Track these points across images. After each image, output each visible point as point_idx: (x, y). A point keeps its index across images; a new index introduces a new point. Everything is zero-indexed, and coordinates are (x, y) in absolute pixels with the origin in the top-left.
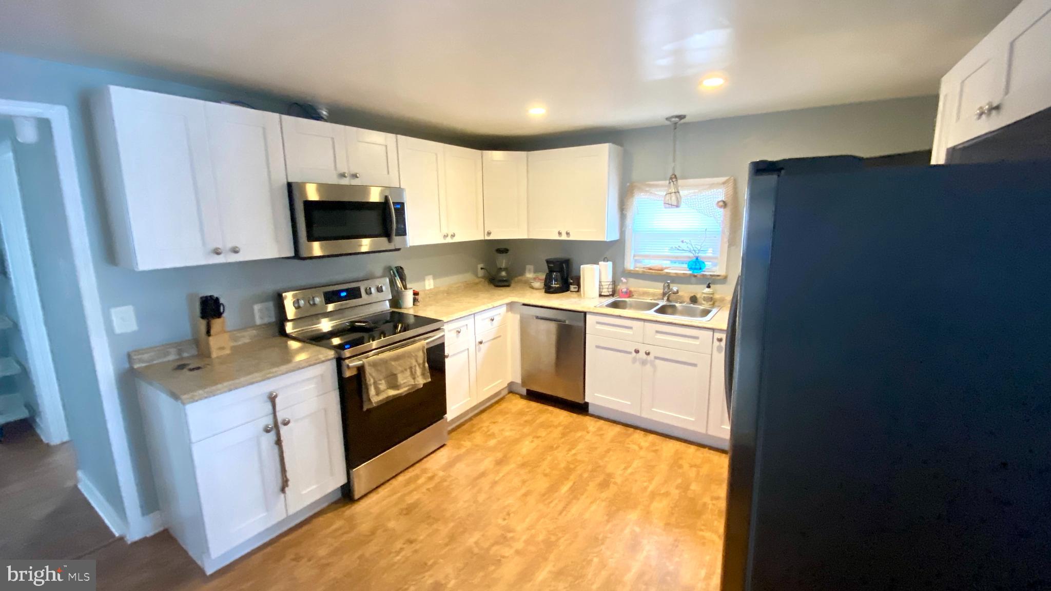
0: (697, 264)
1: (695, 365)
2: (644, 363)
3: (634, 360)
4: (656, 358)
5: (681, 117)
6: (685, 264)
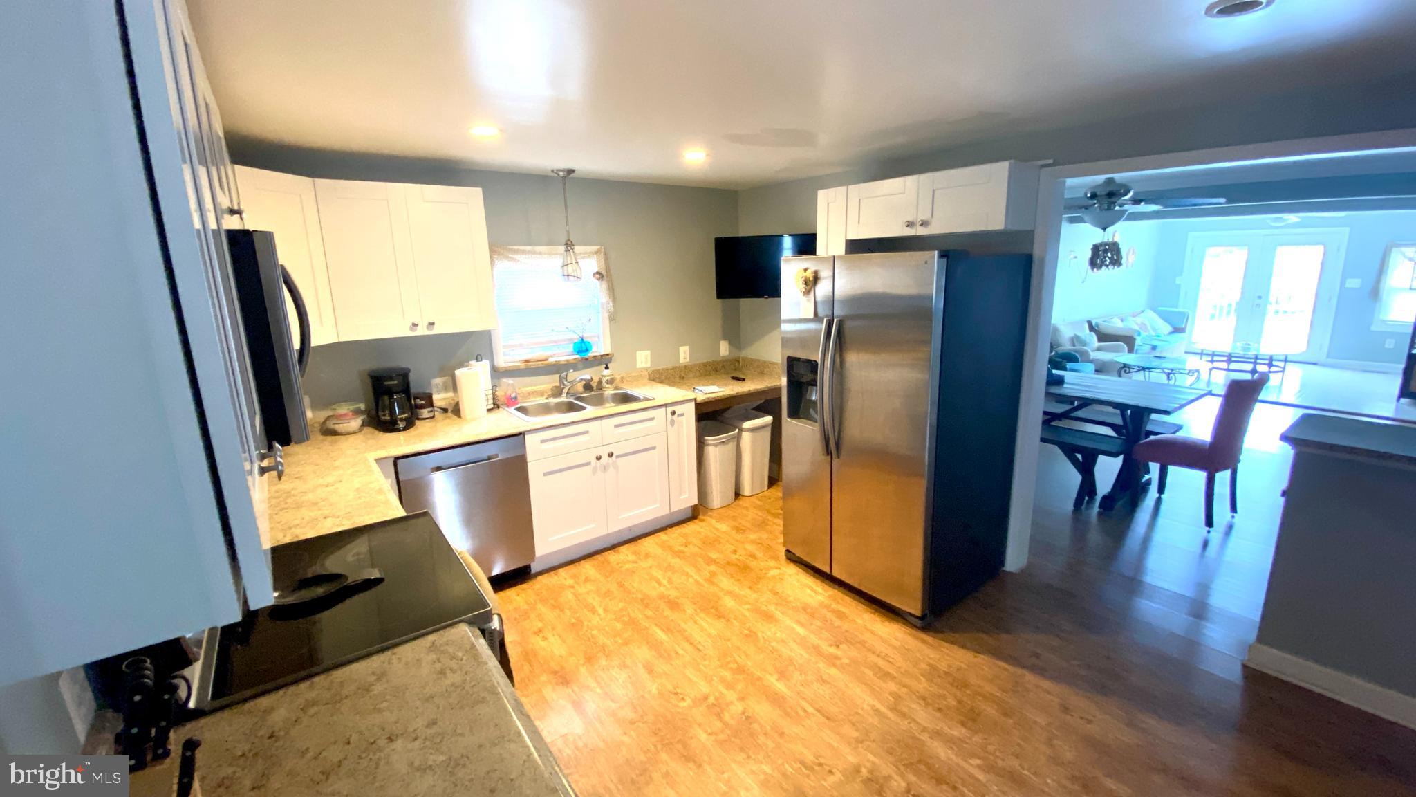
0: (582, 346)
1: (654, 448)
2: (605, 468)
3: (595, 470)
4: (619, 456)
5: (571, 171)
6: (570, 348)
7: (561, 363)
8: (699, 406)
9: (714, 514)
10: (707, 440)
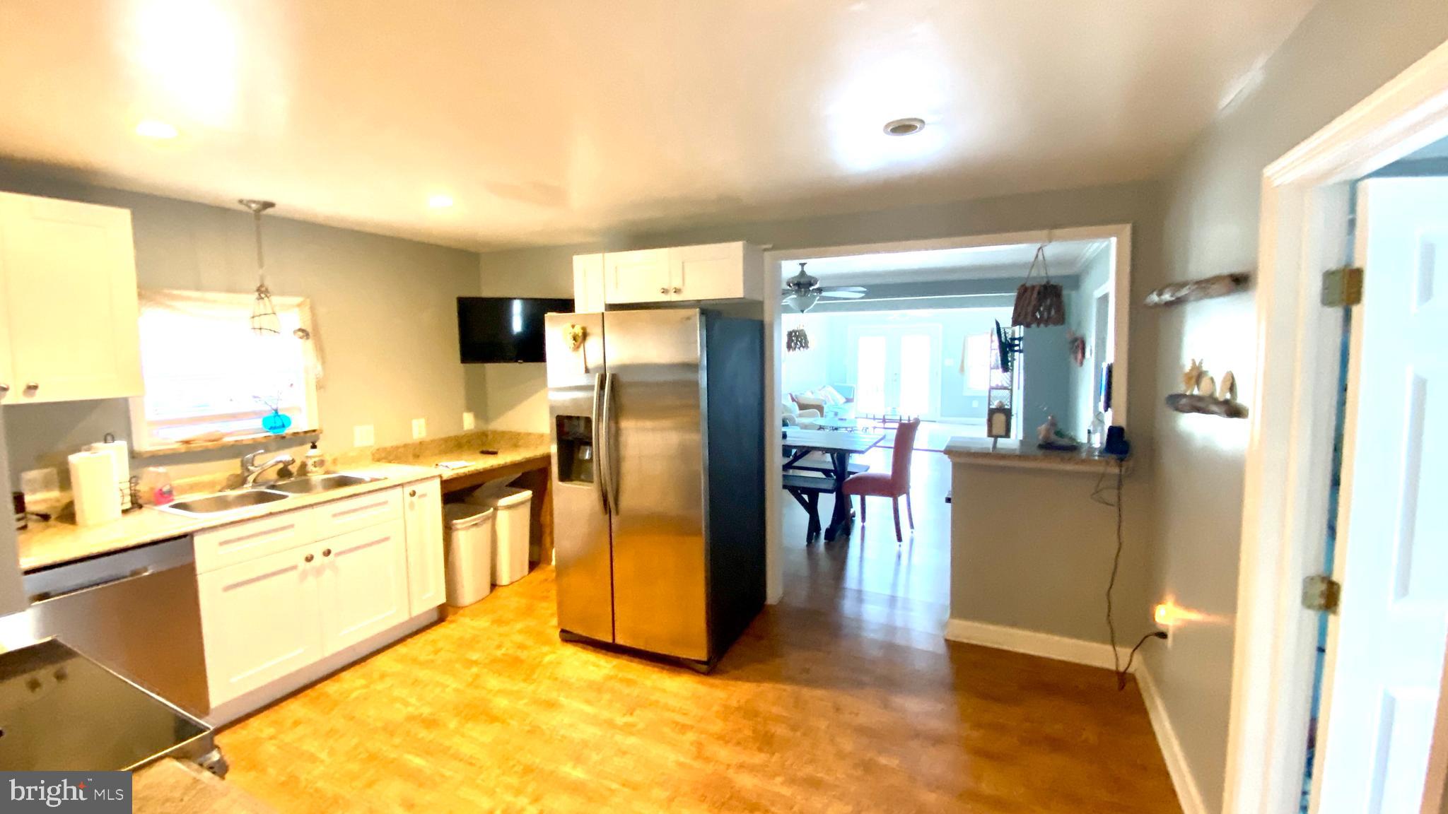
0: (277, 419)
1: (388, 539)
2: (319, 572)
3: (303, 576)
4: (339, 554)
5: (268, 205)
6: (257, 423)
7: (244, 443)
8: (445, 483)
9: (467, 611)
10: (456, 524)
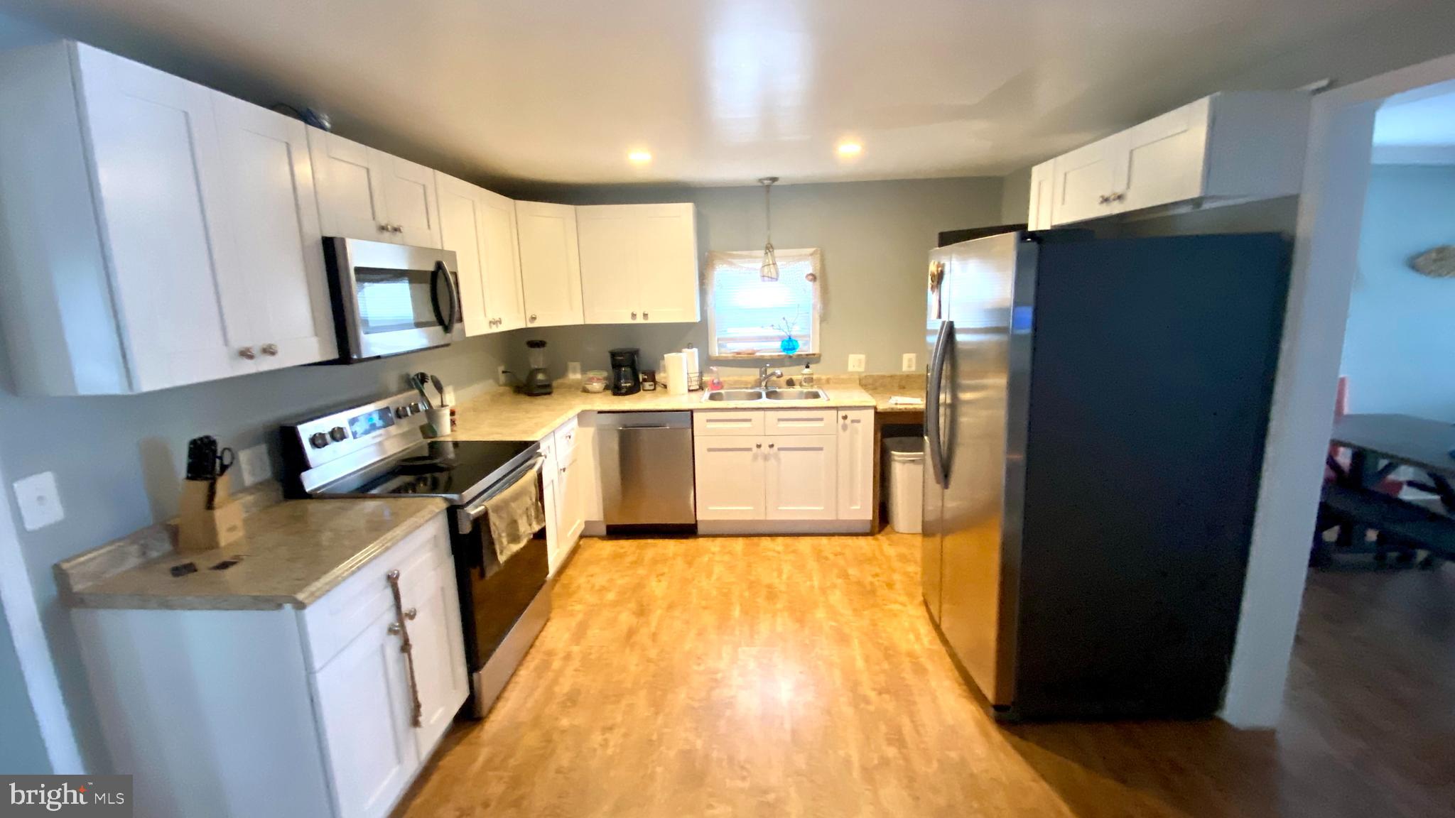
0: (789, 343)
1: (821, 449)
2: (766, 458)
3: (755, 457)
4: (780, 449)
5: (774, 179)
6: (778, 345)
7: (766, 358)
8: (879, 415)
10: (894, 455)
